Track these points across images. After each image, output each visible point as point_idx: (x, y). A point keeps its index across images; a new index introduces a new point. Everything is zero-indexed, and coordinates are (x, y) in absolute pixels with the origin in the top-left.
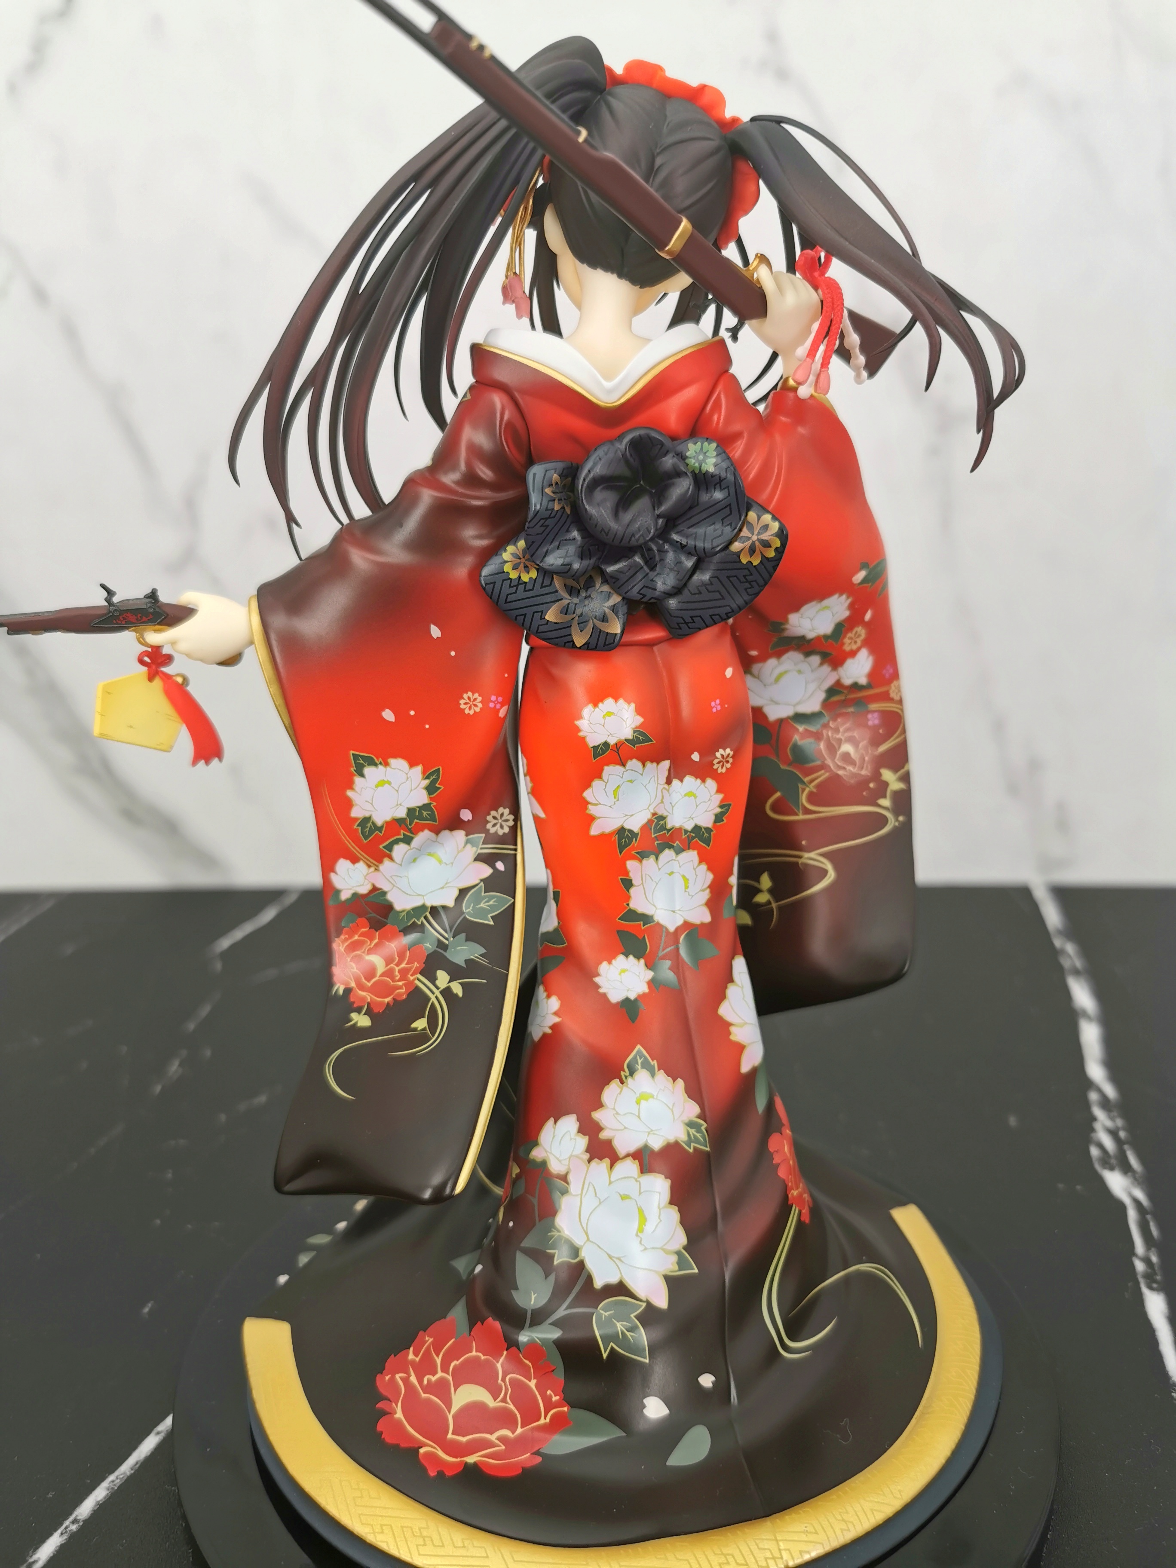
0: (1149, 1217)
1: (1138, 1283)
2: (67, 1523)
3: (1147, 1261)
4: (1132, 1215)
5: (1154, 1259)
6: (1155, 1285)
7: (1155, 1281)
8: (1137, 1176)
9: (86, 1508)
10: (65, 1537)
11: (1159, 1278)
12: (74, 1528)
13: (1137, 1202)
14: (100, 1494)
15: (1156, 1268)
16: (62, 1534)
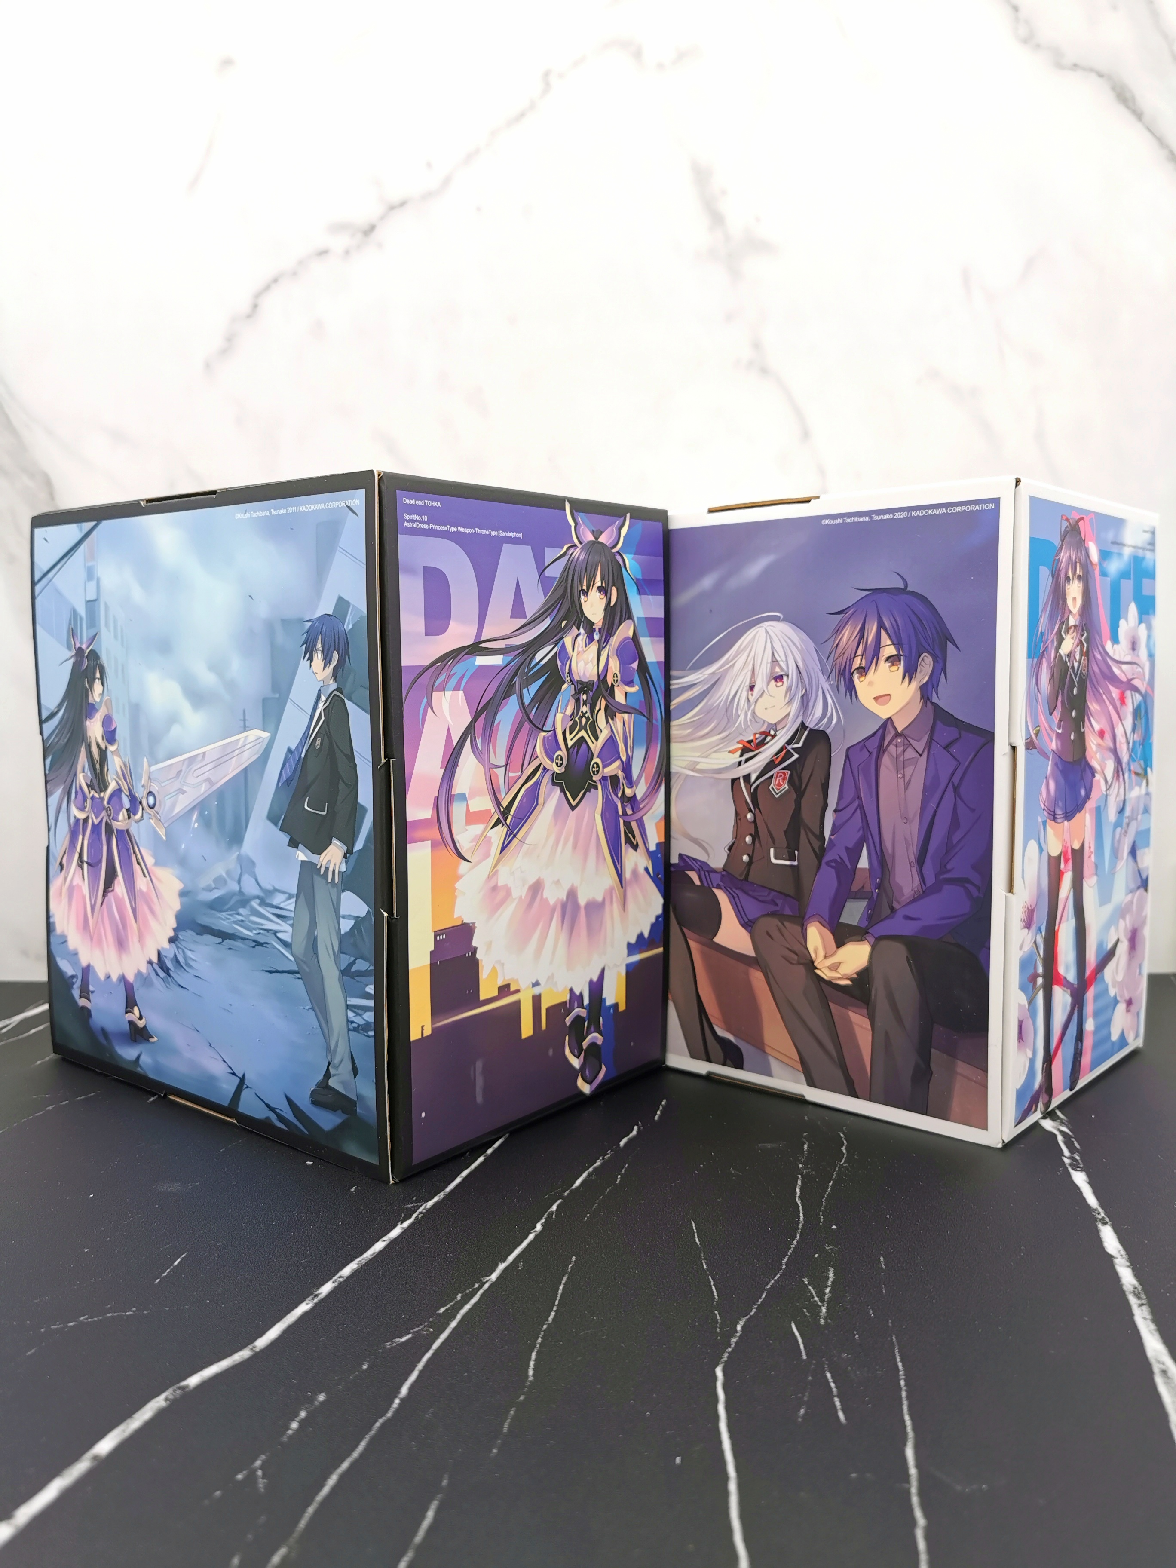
0: (1073, 1139)
1: (1067, 1168)
2: (335, 1278)
3: (1071, 1158)
4: (1060, 1138)
5: (1078, 1158)
6: (1079, 1169)
7: (1080, 1167)
8: (1064, 1121)
9: (347, 1271)
10: (336, 1284)
11: (1081, 1166)
12: (341, 1280)
13: (1061, 1132)
14: (353, 1266)
15: (1080, 1161)
16: (333, 1282)
